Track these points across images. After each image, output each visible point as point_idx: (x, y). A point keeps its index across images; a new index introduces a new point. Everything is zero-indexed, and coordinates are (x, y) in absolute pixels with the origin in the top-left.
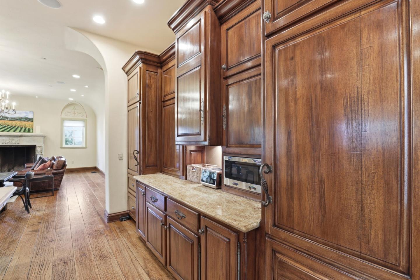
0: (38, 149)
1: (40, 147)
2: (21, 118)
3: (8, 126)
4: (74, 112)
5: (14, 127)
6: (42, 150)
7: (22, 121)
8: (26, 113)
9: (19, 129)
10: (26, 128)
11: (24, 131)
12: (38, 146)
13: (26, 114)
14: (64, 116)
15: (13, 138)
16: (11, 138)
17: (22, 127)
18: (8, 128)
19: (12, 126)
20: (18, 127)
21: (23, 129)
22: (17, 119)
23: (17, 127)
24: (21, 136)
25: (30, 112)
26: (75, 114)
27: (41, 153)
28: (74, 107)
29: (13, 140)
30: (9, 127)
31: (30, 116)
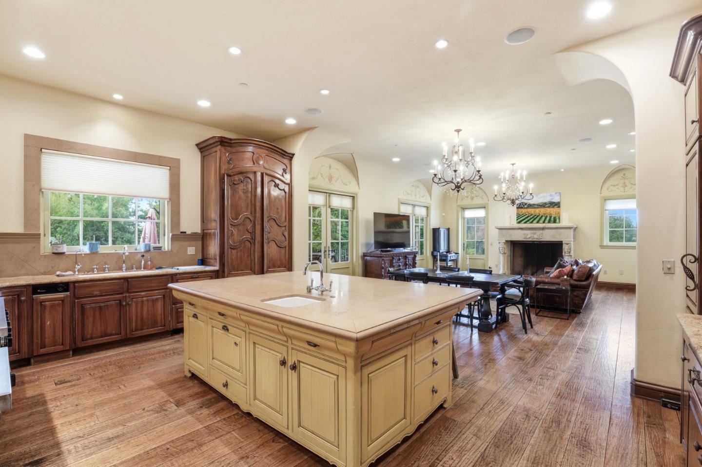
0: (565, 248)
1: (567, 244)
2: (546, 204)
3: (531, 215)
4: (624, 183)
5: (538, 216)
6: (570, 249)
7: (546, 207)
8: (551, 195)
9: (543, 218)
10: (551, 217)
11: (549, 222)
12: (565, 243)
13: (552, 197)
14: (605, 193)
15: (535, 231)
16: (532, 232)
17: (547, 216)
18: (531, 219)
19: (535, 216)
20: (542, 216)
21: (548, 219)
22: (541, 206)
23: (540, 216)
24: (543, 229)
25: (556, 193)
26: (626, 186)
27: (570, 253)
28: (624, 174)
29: (535, 234)
30: (531, 217)
31: (556, 199)
